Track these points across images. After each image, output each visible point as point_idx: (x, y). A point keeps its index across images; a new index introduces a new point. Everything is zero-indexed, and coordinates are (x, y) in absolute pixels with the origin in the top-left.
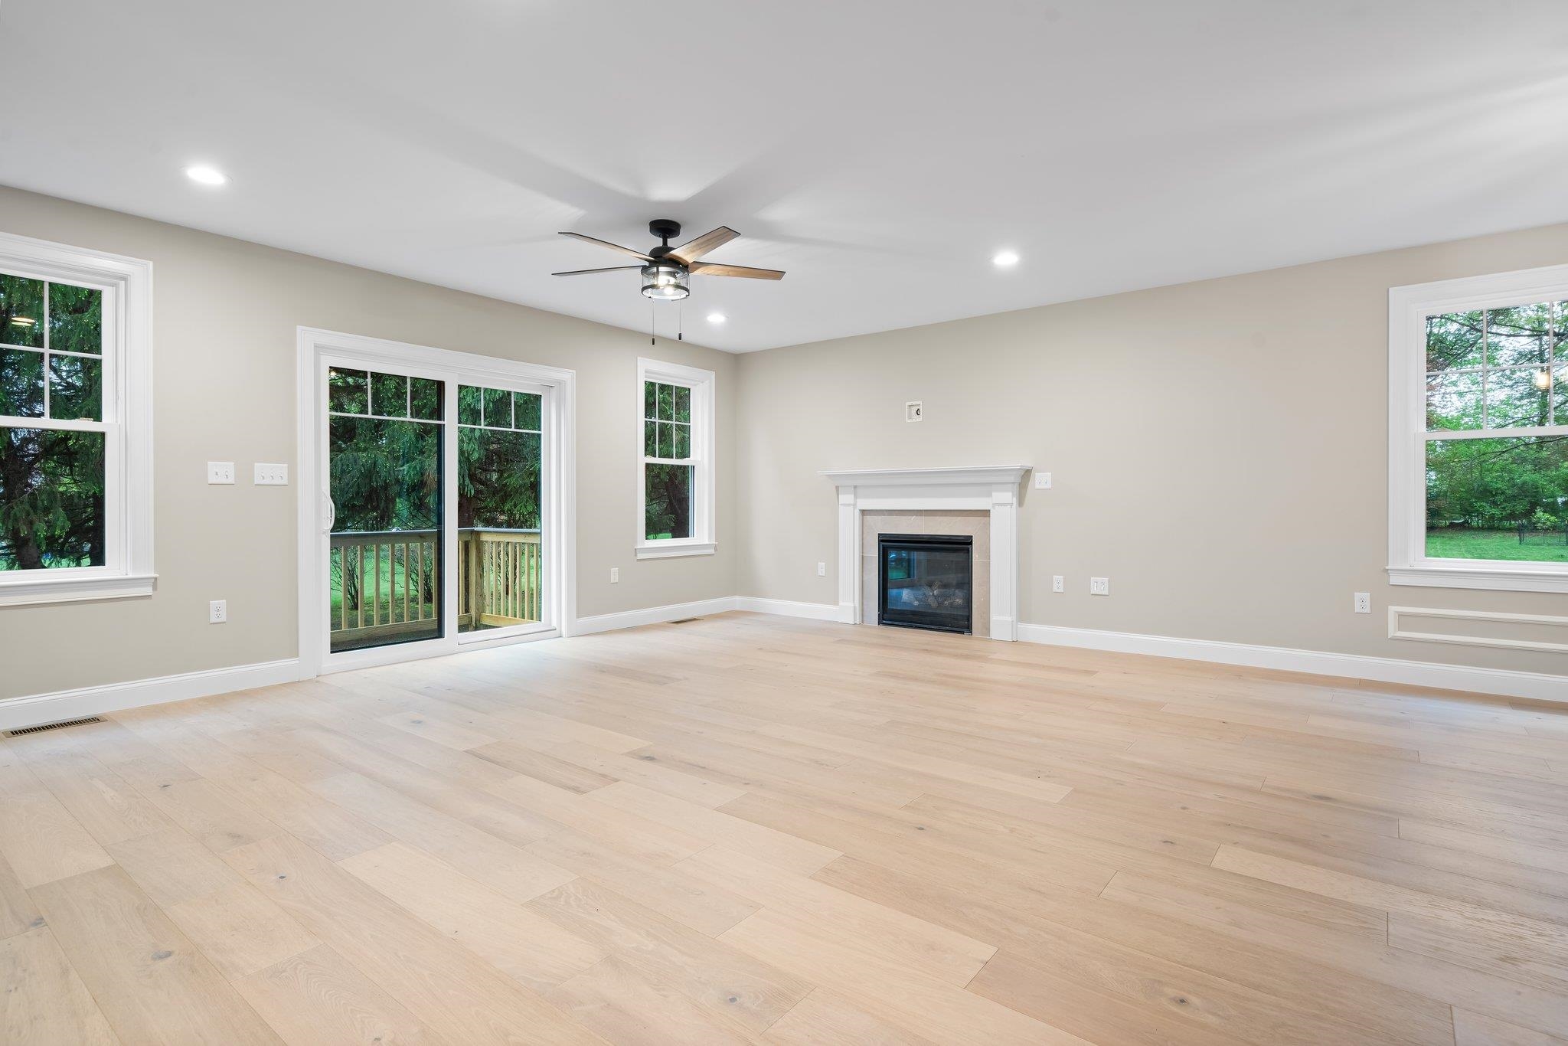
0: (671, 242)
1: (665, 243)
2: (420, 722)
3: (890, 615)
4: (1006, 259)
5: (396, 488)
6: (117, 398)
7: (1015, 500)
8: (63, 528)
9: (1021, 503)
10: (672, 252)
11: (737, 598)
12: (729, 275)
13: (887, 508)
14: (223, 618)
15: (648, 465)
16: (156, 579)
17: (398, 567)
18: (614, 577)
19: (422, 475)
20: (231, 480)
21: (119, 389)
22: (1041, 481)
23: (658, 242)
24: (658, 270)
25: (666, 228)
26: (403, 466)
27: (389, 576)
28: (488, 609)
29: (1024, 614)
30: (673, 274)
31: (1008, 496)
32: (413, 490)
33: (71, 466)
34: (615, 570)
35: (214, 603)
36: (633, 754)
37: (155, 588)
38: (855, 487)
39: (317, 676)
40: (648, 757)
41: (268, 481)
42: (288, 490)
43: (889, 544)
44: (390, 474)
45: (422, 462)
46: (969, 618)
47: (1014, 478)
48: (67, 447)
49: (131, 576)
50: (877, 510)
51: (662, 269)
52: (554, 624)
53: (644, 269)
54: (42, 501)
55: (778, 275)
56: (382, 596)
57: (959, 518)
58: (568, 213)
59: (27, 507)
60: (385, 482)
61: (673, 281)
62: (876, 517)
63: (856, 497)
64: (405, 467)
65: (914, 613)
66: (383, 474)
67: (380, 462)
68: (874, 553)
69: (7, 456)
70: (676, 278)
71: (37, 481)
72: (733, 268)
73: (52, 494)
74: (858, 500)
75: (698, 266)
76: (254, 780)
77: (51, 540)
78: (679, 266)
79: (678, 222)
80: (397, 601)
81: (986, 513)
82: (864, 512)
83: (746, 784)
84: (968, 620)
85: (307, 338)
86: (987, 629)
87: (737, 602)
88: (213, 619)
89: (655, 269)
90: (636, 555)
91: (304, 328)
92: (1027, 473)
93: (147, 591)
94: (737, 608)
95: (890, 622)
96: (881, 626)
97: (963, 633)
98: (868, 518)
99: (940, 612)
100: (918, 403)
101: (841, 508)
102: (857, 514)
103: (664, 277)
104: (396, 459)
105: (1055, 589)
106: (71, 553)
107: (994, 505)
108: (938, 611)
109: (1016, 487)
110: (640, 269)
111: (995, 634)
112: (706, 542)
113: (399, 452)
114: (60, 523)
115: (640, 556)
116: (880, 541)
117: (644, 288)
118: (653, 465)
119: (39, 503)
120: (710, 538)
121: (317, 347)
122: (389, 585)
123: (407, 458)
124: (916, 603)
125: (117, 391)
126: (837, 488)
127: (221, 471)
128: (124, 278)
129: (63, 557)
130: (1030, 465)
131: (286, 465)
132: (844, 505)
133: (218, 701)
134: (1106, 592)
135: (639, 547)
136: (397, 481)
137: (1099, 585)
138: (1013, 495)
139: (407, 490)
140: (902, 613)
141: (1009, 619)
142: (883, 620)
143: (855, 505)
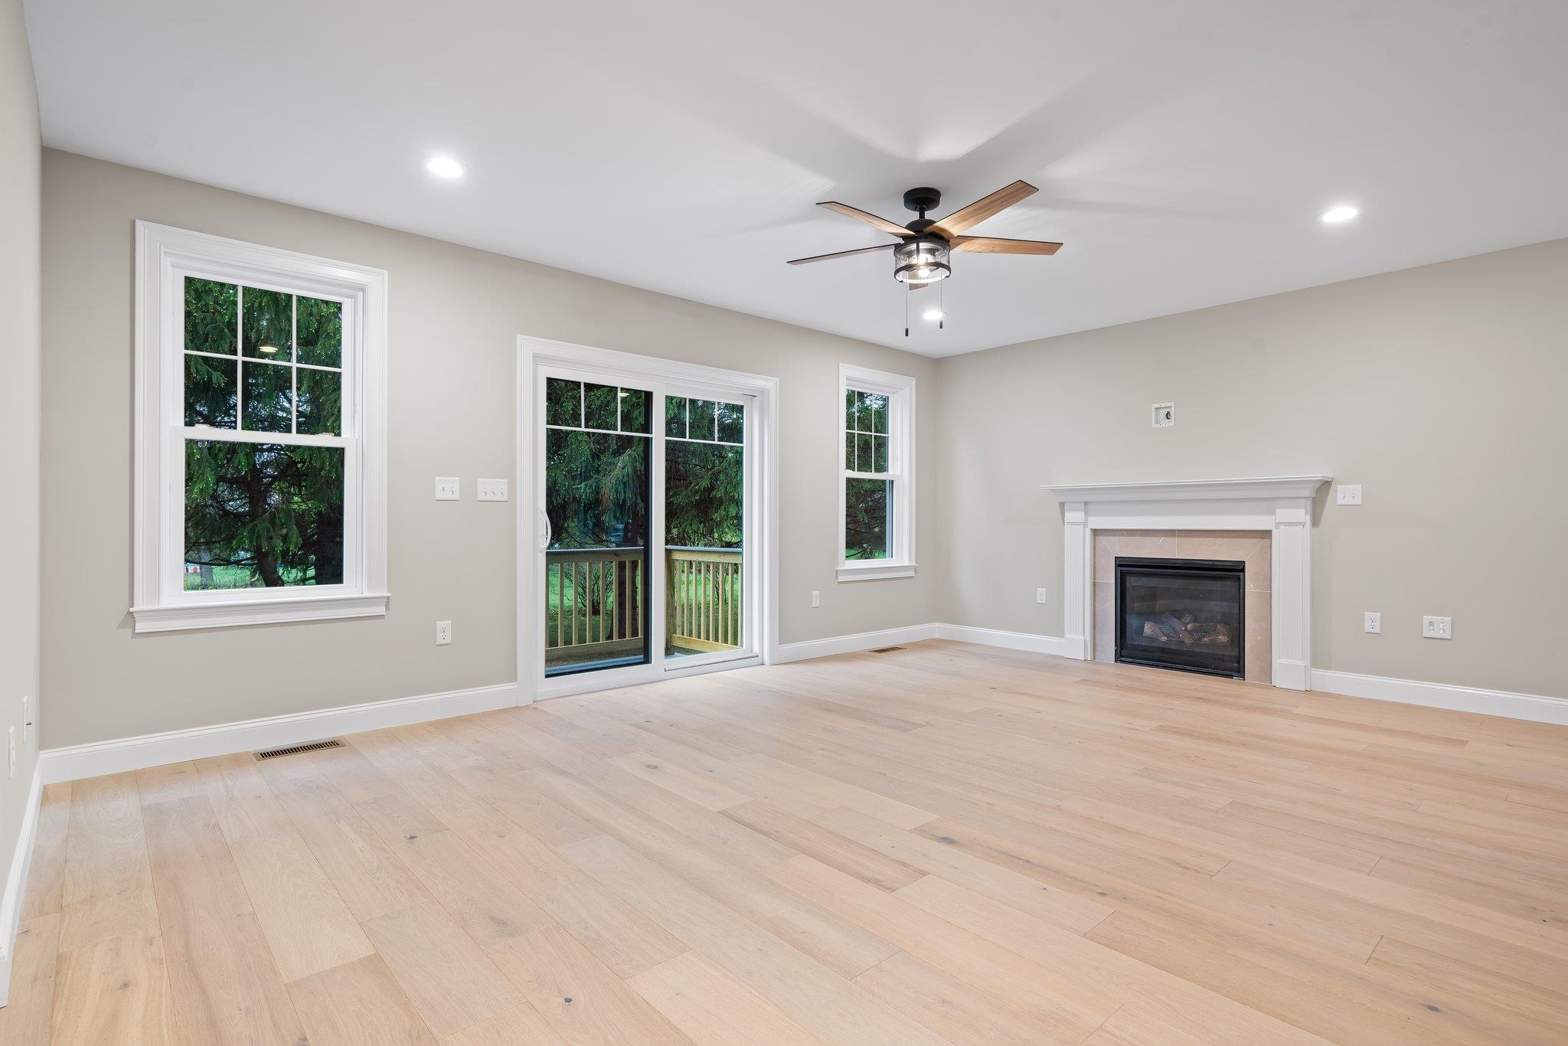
0: (929, 215)
1: (922, 216)
2: (655, 767)
3: (1129, 650)
4: (1340, 214)
5: (574, 506)
6: (355, 412)
7: (1308, 519)
8: (297, 543)
9: (1315, 522)
10: (936, 224)
11: (937, 624)
12: (992, 252)
13: (1125, 528)
14: (448, 640)
15: (849, 481)
16: (388, 598)
17: (566, 582)
18: (816, 602)
19: (598, 493)
20: (456, 496)
21: (357, 403)
22: (1345, 495)
23: (915, 216)
24: (918, 246)
25: (922, 198)
26: (581, 483)
27: (557, 589)
28: (679, 630)
29: (1320, 658)
30: (932, 252)
31: (1302, 515)
32: (589, 508)
33: (300, 487)
34: (816, 593)
35: (440, 624)
36: (922, 831)
37: (387, 608)
38: (1086, 503)
39: (534, 702)
40: (945, 838)
41: (490, 497)
42: (509, 505)
43: (1126, 568)
44: (568, 493)
45: (598, 481)
46: (1240, 659)
47: (1308, 492)
48: (298, 469)
49: (366, 595)
50: (1113, 530)
51: (923, 245)
52: (756, 650)
53: (898, 248)
54: (280, 518)
55: (1051, 248)
56: (551, 608)
57: (1226, 540)
58: (820, 185)
59: (268, 524)
60: (564, 500)
61: (931, 259)
62: (1112, 538)
63: (1087, 514)
64: (583, 485)
65: (1163, 650)
66: (562, 492)
67: (559, 480)
68: (1109, 578)
69: (252, 478)
70: (935, 256)
71: (275, 498)
72: (1000, 242)
73: (288, 512)
74: (1090, 519)
75: (959, 240)
76: (502, 837)
77: (285, 553)
78: (941, 240)
79: (939, 189)
80: (566, 613)
81: (1266, 534)
82: (1096, 532)
83: (1101, 894)
84: (1239, 663)
85: (526, 346)
86: (1267, 672)
87: (937, 630)
88: (440, 641)
89: (914, 246)
90: (837, 577)
91: (523, 336)
92: (1325, 486)
93: (380, 610)
94: (937, 636)
95: (1131, 660)
96: (1119, 664)
97: (1231, 676)
98: (1102, 539)
99: (1198, 650)
100: (1168, 404)
101: (1067, 527)
102: (1088, 533)
103: (922, 258)
104: (574, 478)
105: (1368, 629)
106: (300, 564)
107: (1278, 525)
108: (1195, 650)
109: (1309, 503)
110: (892, 250)
111: (1278, 680)
112: (906, 563)
113: (577, 471)
114: (294, 540)
115: (841, 578)
116: (1117, 566)
117: (898, 271)
118: (854, 479)
119: (277, 521)
120: (910, 561)
121: (535, 356)
122: (558, 597)
123: (585, 476)
124: (1164, 639)
125: (355, 405)
126: (1062, 505)
127: (447, 487)
128: (362, 289)
129: (292, 568)
130: (1331, 476)
131: (506, 481)
132: (1072, 523)
133: (445, 726)
134: (1448, 635)
135: (840, 569)
136: (575, 498)
137: (1440, 626)
138: (1306, 513)
139: (585, 507)
140: (1145, 649)
141: (1301, 663)
142: (1121, 656)
143: (1085, 524)
